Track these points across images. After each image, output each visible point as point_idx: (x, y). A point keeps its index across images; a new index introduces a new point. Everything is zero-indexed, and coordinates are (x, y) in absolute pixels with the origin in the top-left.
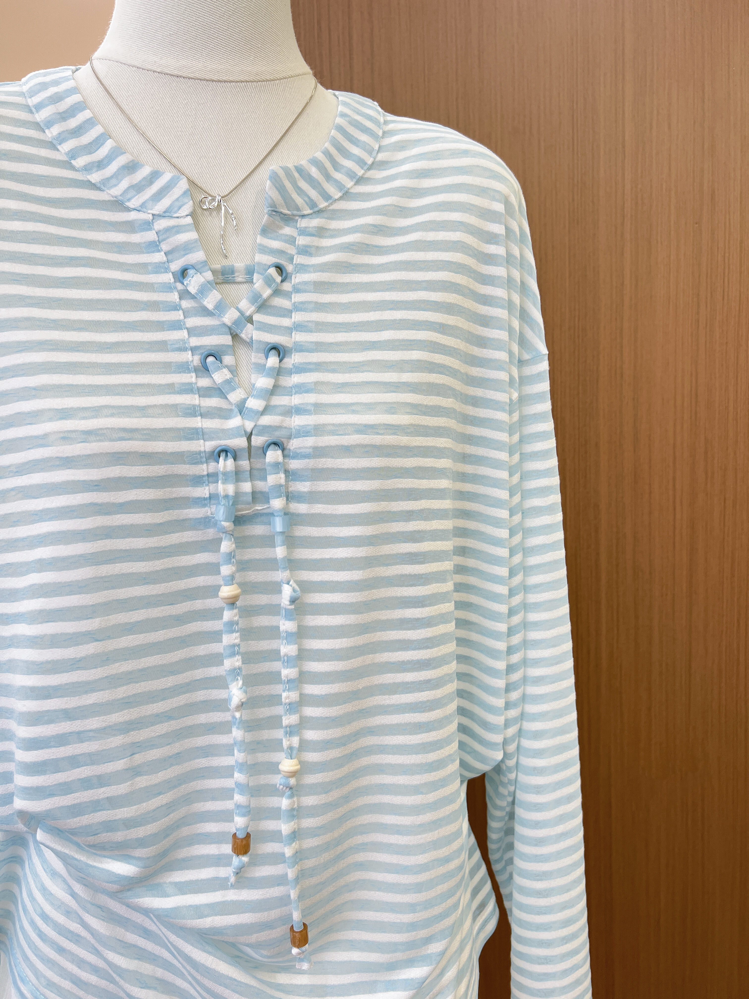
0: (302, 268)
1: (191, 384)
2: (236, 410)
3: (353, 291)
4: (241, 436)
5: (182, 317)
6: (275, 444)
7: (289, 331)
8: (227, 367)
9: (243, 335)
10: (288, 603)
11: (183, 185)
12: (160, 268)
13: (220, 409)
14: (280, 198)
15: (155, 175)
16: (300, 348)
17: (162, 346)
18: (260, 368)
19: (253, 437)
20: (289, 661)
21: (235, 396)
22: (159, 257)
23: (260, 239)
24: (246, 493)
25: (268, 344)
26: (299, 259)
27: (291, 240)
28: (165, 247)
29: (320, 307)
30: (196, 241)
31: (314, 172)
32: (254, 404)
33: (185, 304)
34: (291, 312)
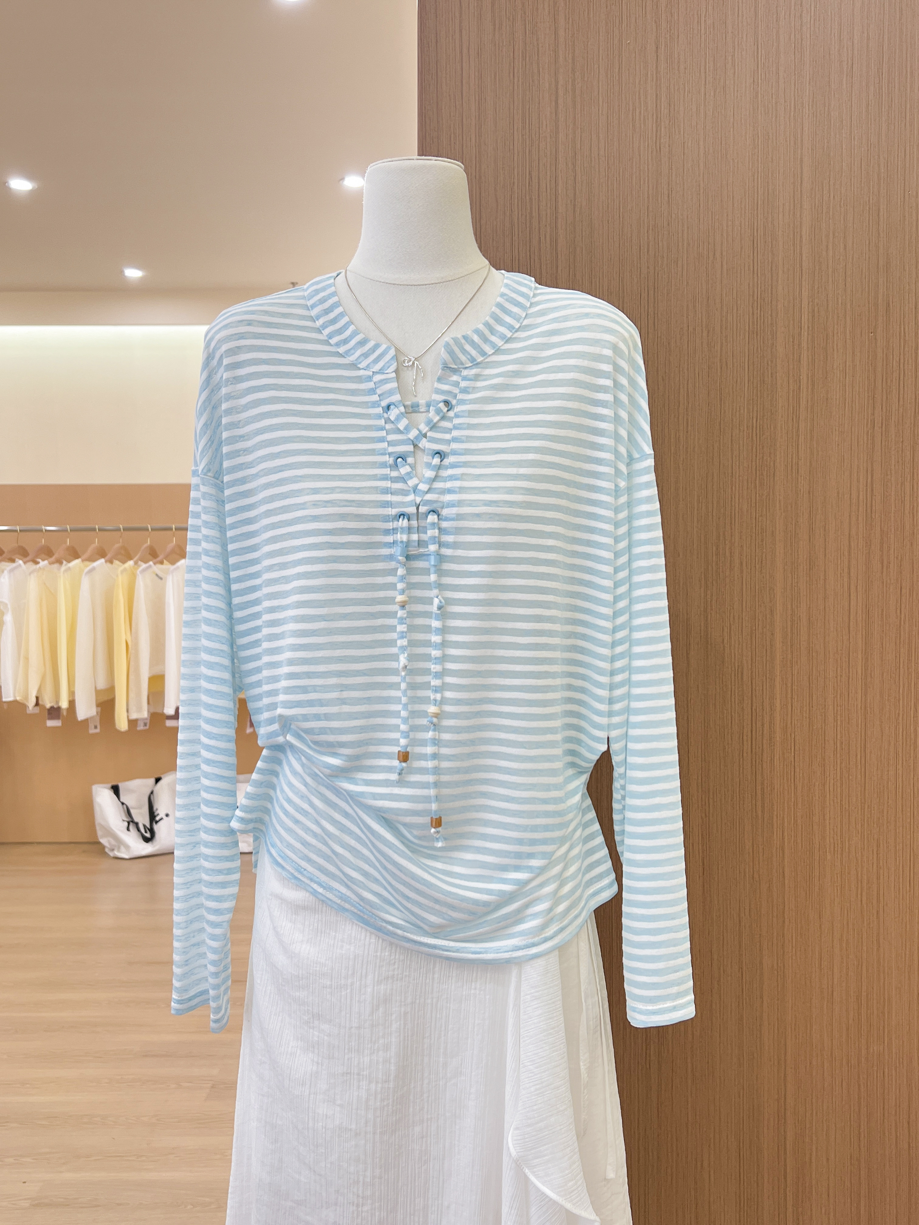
0: (462, 402)
1: (387, 475)
2: (412, 491)
3: (494, 416)
4: (413, 506)
5: (385, 435)
6: (433, 511)
7: (448, 442)
8: (409, 464)
9: (420, 445)
10: (436, 609)
11: (392, 352)
12: (375, 405)
13: (403, 490)
14: (450, 358)
15: (377, 346)
16: (454, 453)
17: (372, 452)
18: (429, 465)
19: (420, 507)
20: (436, 646)
21: (411, 483)
22: (375, 398)
23: (436, 385)
24: (415, 541)
25: (434, 450)
26: (460, 396)
27: (456, 384)
28: (379, 391)
29: (470, 427)
30: (395, 388)
31: (476, 338)
32: (423, 487)
33: (388, 426)
34: (451, 430)
